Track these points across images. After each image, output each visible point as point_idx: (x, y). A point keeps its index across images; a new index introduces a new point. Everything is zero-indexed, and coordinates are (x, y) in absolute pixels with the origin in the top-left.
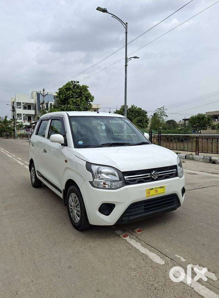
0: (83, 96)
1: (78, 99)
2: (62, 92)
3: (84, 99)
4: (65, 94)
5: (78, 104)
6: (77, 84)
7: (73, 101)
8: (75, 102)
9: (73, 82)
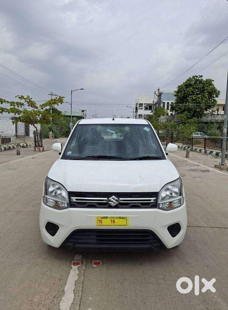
0: (206, 92)
1: (199, 96)
2: (180, 89)
3: (206, 95)
4: (185, 91)
5: (199, 101)
6: (200, 78)
7: (192, 98)
8: (195, 100)
9: (196, 77)
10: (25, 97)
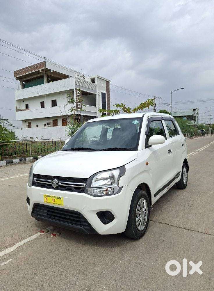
10: (120, 105)
